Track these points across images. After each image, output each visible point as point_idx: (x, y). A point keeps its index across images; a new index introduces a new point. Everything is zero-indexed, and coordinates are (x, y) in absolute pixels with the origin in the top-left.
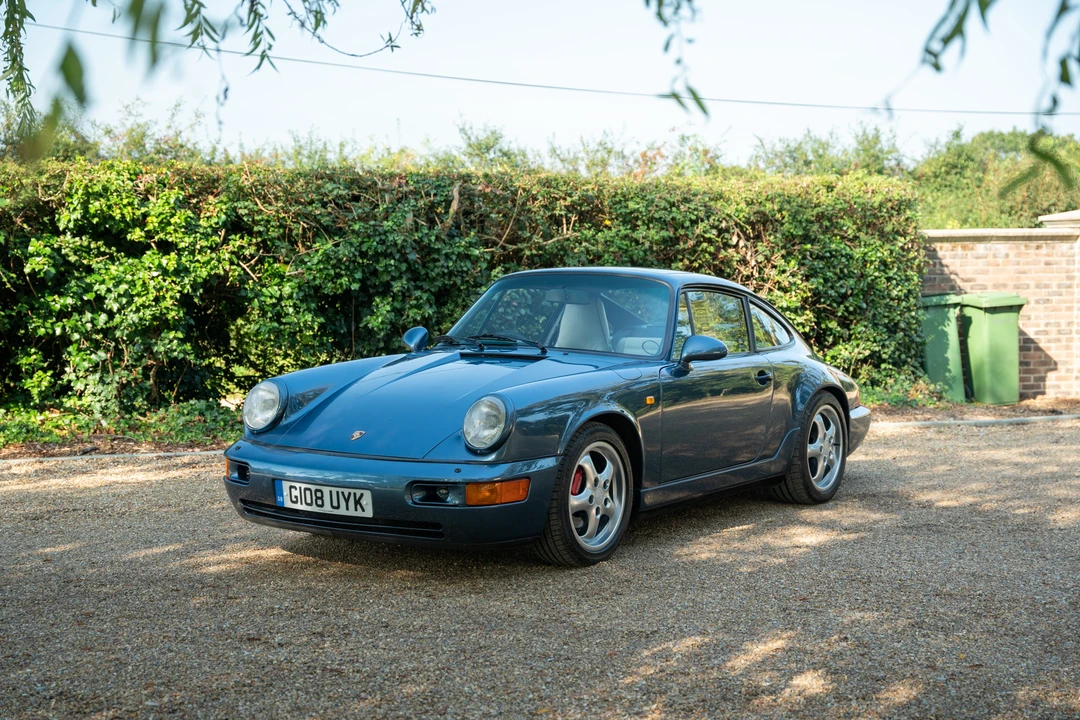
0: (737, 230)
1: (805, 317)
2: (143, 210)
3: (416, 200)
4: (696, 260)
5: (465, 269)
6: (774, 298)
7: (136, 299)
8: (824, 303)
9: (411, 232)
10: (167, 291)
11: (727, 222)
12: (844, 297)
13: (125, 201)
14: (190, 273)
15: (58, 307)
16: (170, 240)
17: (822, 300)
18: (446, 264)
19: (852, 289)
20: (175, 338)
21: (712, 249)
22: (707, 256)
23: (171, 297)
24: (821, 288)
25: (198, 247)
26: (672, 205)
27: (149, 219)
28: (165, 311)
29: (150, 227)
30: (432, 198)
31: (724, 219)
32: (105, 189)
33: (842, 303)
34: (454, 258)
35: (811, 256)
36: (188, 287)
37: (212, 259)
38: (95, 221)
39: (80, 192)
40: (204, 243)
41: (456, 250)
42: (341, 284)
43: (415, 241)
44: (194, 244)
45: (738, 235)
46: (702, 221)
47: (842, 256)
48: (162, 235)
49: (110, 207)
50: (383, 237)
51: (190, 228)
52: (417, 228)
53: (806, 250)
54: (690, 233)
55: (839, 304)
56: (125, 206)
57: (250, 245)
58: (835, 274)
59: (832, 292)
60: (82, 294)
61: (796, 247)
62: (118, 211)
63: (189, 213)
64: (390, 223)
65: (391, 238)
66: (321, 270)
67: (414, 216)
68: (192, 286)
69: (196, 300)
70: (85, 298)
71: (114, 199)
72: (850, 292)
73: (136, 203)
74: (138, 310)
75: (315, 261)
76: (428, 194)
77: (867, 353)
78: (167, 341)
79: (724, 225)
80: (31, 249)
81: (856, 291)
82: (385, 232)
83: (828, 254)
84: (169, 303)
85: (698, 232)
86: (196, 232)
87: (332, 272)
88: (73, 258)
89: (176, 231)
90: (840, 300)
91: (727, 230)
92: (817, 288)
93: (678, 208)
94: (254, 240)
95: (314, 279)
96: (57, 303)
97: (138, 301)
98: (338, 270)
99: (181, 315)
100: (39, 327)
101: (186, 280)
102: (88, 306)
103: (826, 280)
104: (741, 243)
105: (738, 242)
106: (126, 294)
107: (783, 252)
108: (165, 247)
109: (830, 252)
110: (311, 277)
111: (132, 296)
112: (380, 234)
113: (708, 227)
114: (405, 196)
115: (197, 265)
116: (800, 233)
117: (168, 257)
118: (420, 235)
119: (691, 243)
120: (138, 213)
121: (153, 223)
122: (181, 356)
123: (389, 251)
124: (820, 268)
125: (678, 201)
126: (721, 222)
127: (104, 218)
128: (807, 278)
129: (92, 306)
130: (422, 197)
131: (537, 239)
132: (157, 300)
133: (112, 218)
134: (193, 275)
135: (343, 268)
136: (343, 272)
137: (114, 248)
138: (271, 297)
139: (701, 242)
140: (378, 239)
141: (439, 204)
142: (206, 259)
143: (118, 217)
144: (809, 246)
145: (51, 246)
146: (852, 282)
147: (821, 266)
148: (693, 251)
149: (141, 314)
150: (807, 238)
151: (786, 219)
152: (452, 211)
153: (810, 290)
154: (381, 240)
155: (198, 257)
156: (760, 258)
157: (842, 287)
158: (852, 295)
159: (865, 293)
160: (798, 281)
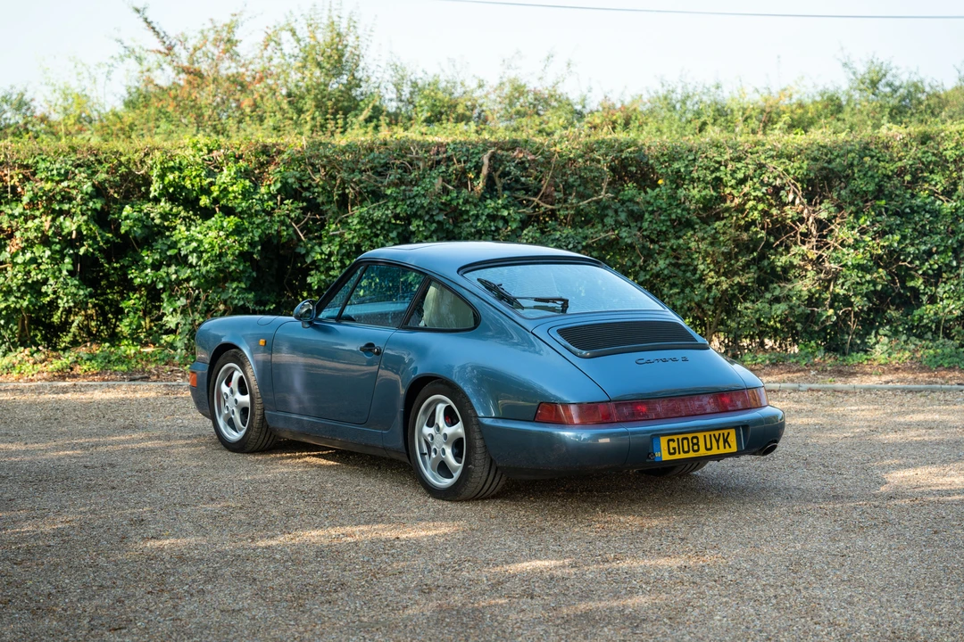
0: (792, 187)
1: (875, 275)
2: (209, 180)
3: (448, 166)
4: (743, 218)
5: (493, 228)
6: (840, 255)
7: (204, 255)
8: (904, 261)
9: (439, 196)
10: (229, 248)
11: (782, 179)
12: (929, 254)
13: (194, 173)
14: (249, 232)
15: (150, 261)
16: (230, 205)
17: (902, 257)
18: (475, 224)
19: (937, 246)
20: (237, 287)
21: (761, 206)
22: (756, 213)
23: (233, 254)
24: (896, 245)
25: (253, 211)
26: (719, 163)
27: (212, 188)
28: (227, 265)
29: (215, 194)
30: (463, 165)
31: (779, 176)
32: (180, 163)
33: (927, 260)
34: (484, 218)
35: (886, 212)
36: (246, 245)
37: (266, 221)
38: (171, 190)
39: (159, 166)
40: (258, 208)
41: (487, 211)
42: (377, 242)
43: (442, 203)
44: (249, 208)
45: (794, 192)
46: (751, 179)
47: (926, 212)
48: (223, 202)
49: (184, 179)
50: (413, 201)
51: (246, 194)
52: (445, 191)
53: (879, 206)
54: (734, 192)
56: (195, 177)
57: (296, 208)
58: (914, 229)
59: (911, 249)
60: (167, 250)
61: (869, 204)
62: (189, 182)
63: (247, 183)
64: (420, 188)
65: (418, 202)
66: (359, 229)
67: (443, 181)
68: (249, 244)
69: (255, 256)
70: (168, 253)
71: (186, 172)
72: (934, 249)
73: (203, 175)
74: (206, 263)
75: (356, 222)
76: (459, 161)
77: (958, 313)
78: (231, 290)
79: (778, 182)
80: (124, 213)
81: (942, 248)
82: (414, 197)
83: (908, 210)
84: (230, 258)
85: (746, 190)
86: (253, 199)
87: (369, 231)
88: (157, 221)
89: (235, 198)
90: (923, 257)
91: (782, 188)
92: (891, 245)
93: (726, 166)
94: (301, 205)
95: (353, 238)
96: (148, 257)
97: (205, 256)
98: (374, 230)
99: (241, 268)
100: (136, 277)
101: (245, 239)
102: (174, 261)
103: (904, 237)
104: (797, 201)
105: (795, 198)
106: (195, 250)
107: (853, 208)
108: (228, 211)
109: (911, 207)
110: (350, 236)
111: (202, 252)
112: (410, 198)
113: (757, 185)
114: (438, 163)
115: (255, 226)
116: (871, 189)
117: (228, 219)
118: (449, 198)
119: (737, 201)
120: (205, 183)
121: (215, 191)
122: (242, 303)
123: (419, 213)
124: (897, 225)
125: (726, 160)
126: (775, 178)
127: (179, 187)
128: (882, 234)
129: (177, 260)
130: (454, 164)
131: (573, 200)
132: (221, 255)
133: (184, 187)
134: (251, 234)
135: (379, 227)
136: (379, 232)
137: (191, 212)
138: (321, 254)
139: (749, 200)
140: (408, 203)
141: (470, 168)
142: (260, 221)
143: (189, 186)
144: (883, 202)
145: (141, 211)
146: (937, 238)
147: (898, 222)
148: (740, 209)
149: (208, 267)
150: (879, 193)
151: (856, 175)
152: (482, 176)
153: (883, 247)
154: (411, 203)
155: (255, 219)
156: (823, 215)
157: (925, 244)
158: (937, 253)
159: (955, 251)
160: (867, 238)
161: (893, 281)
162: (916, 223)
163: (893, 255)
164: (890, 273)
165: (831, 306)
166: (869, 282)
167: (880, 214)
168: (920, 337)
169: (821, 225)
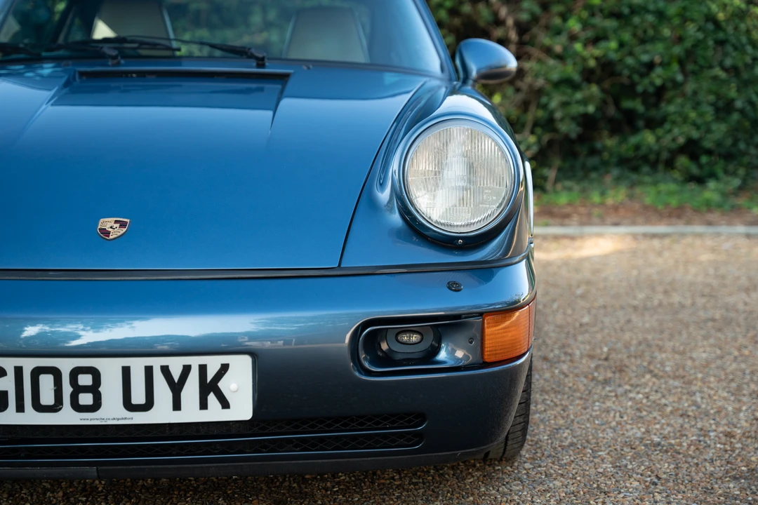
8: (620, 75)
12: (650, 66)
17: (618, 71)
19: (661, 56)
24: (612, 54)
33: (647, 75)
35: (600, 13)
47: (649, 12)
53: (593, 5)
55: (642, 75)
58: (634, 35)
72: (657, 60)
77: (681, 140)
81: (667, 59)
83: (626, 10)
90: (643, 70)
92: (606, 55)
103: (621, 45)
107: (560, 8)
109: (629, 7)
124: (614, 29)
128: (595, 41)
146: (661, 46)
147: (615, 25)
153: (596, 57)
156: (524, 17)
157: (646, 52)
158: (662, 64)
159: (681, 63)
160: (578, 46)
161: (604, 102)
162: (636, 27)
163: (607, 68)
164: (603, 91)
165: (532, 132)
166: (578, 102)
167: (593, 15)
168: (635, 169)
169: (522, 28)
